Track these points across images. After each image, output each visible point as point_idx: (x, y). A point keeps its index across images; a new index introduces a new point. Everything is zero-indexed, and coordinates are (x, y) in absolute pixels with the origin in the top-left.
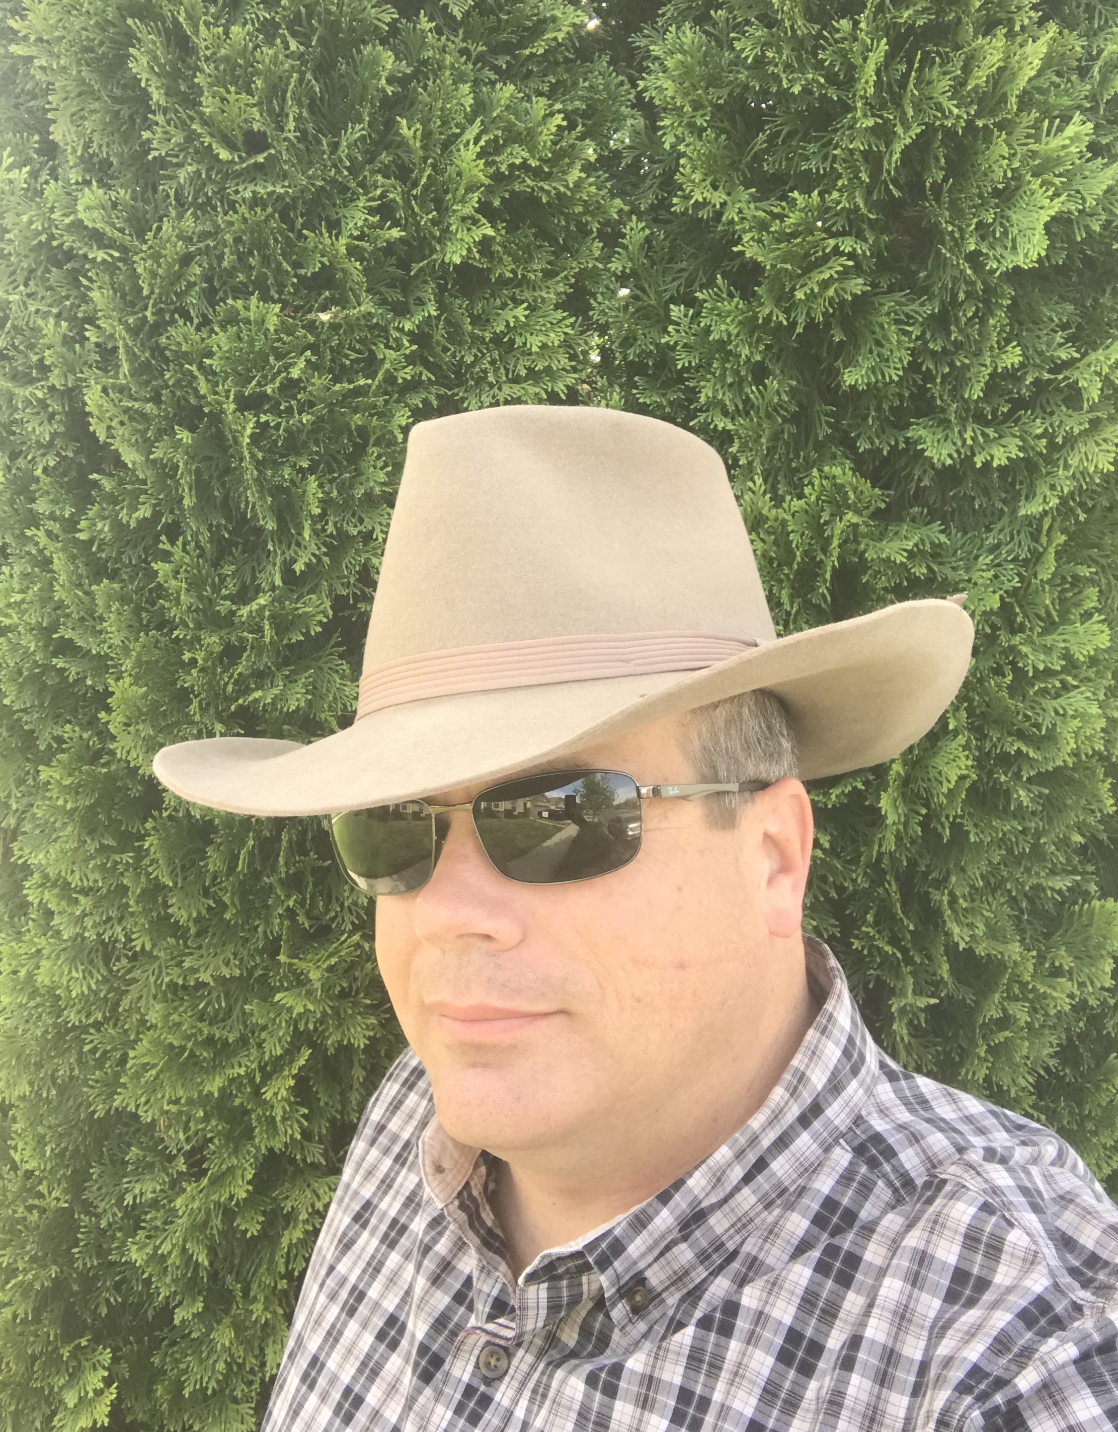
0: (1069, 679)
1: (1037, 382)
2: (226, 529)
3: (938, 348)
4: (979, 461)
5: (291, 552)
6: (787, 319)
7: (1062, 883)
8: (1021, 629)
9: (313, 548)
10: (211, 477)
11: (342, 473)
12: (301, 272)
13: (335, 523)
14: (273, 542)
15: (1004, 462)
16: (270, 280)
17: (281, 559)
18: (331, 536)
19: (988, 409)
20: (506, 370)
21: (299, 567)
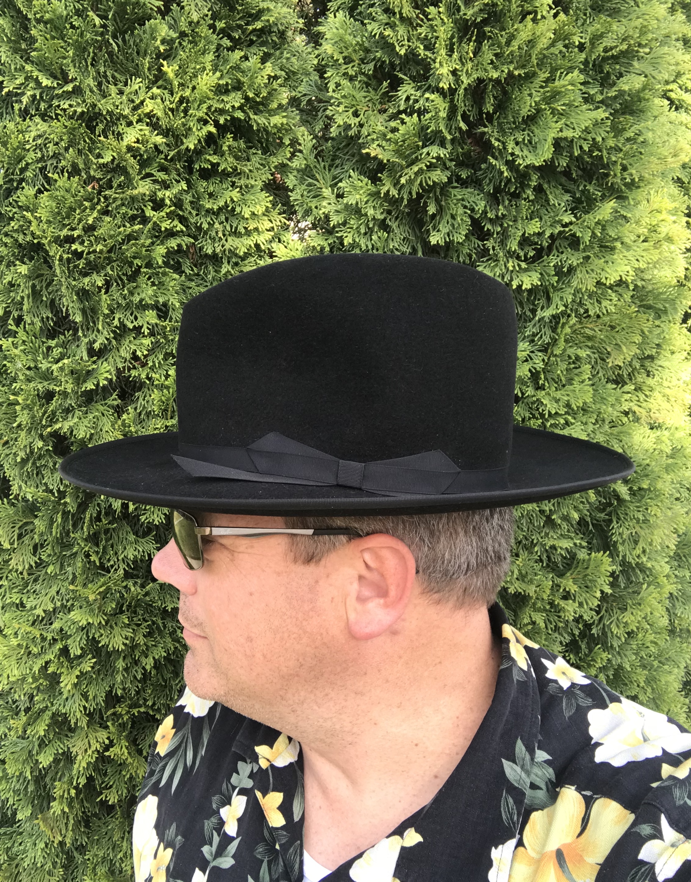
0: (570, 418)
1: (552, 236)
2: (52, 319)
3: (493, 216)
4: (515, 284)
5: (94, 336)
6: (399, 194)
7: (566, 544)
8: (542, 388)
9: (105, 333)
10: (42, 287)
11: (124, 287)
12: (101, 161)
13: (120, 319)
14: (83, 330)
15: (529, 287)
16: (81, 166)
17: (87, 340)
18: (116, 327)
19: (522, 254)
20: (231, 227)
21: (97, 346)
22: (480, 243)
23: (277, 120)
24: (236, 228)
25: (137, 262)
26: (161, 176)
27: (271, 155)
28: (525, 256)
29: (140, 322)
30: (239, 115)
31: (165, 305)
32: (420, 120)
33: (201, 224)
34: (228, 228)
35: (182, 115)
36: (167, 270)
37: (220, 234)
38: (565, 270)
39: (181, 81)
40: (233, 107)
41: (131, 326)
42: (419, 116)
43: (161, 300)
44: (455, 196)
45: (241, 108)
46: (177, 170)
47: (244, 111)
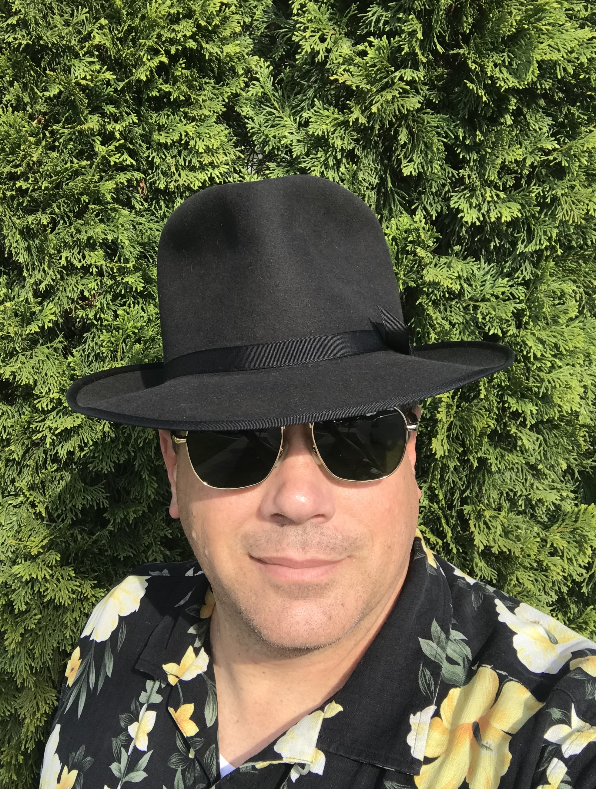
4: (493, 216)
5: (39, 276)
6: (368, 123)
8: (524, 327)
9: (52, 273)
11: (71, 224)
12: (47, 94)
13: (67, 258)
14: (28, 270)
15: (509, 219)
16: (27, 100)
17: (32, 281)
18: (64, 267)
19: (500, 183)
20: (185, 160)
21: (42, 287)
22: (455, 172)
23: (231, 49)
24: (190, 162)
25: (85, 198)
26: (110, 109)
27: (223, 85)
28: (504, 185)
29: (88, 261)
30: (191, 44)
31: (115, 242)
32: (389, 42)
33: (153, 157)
34: (181, 162)
35: (131, 44)
36: (116, 206)
37: (173, 169)
38: (548, 200)
39: (129, 11)
40: (185, 36)
41: (79, 265)
42: (388, 39)
43: (110, 237)
44: (428, 122)
45: (193, 37)
46: (126, 101)
47: (195, 40)
